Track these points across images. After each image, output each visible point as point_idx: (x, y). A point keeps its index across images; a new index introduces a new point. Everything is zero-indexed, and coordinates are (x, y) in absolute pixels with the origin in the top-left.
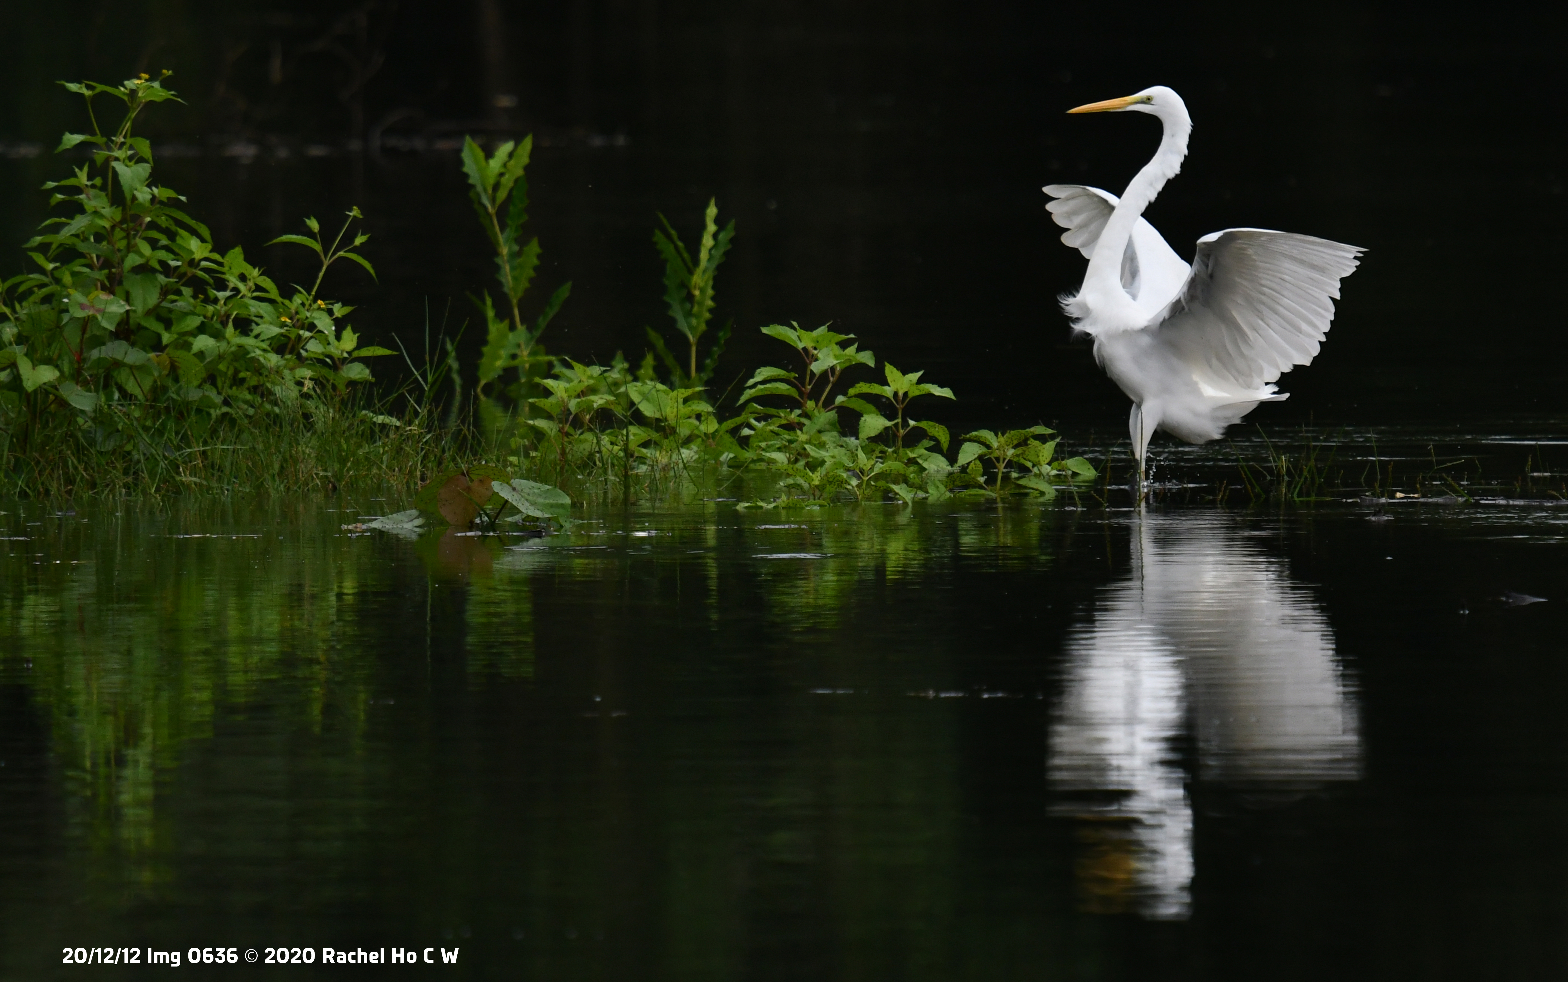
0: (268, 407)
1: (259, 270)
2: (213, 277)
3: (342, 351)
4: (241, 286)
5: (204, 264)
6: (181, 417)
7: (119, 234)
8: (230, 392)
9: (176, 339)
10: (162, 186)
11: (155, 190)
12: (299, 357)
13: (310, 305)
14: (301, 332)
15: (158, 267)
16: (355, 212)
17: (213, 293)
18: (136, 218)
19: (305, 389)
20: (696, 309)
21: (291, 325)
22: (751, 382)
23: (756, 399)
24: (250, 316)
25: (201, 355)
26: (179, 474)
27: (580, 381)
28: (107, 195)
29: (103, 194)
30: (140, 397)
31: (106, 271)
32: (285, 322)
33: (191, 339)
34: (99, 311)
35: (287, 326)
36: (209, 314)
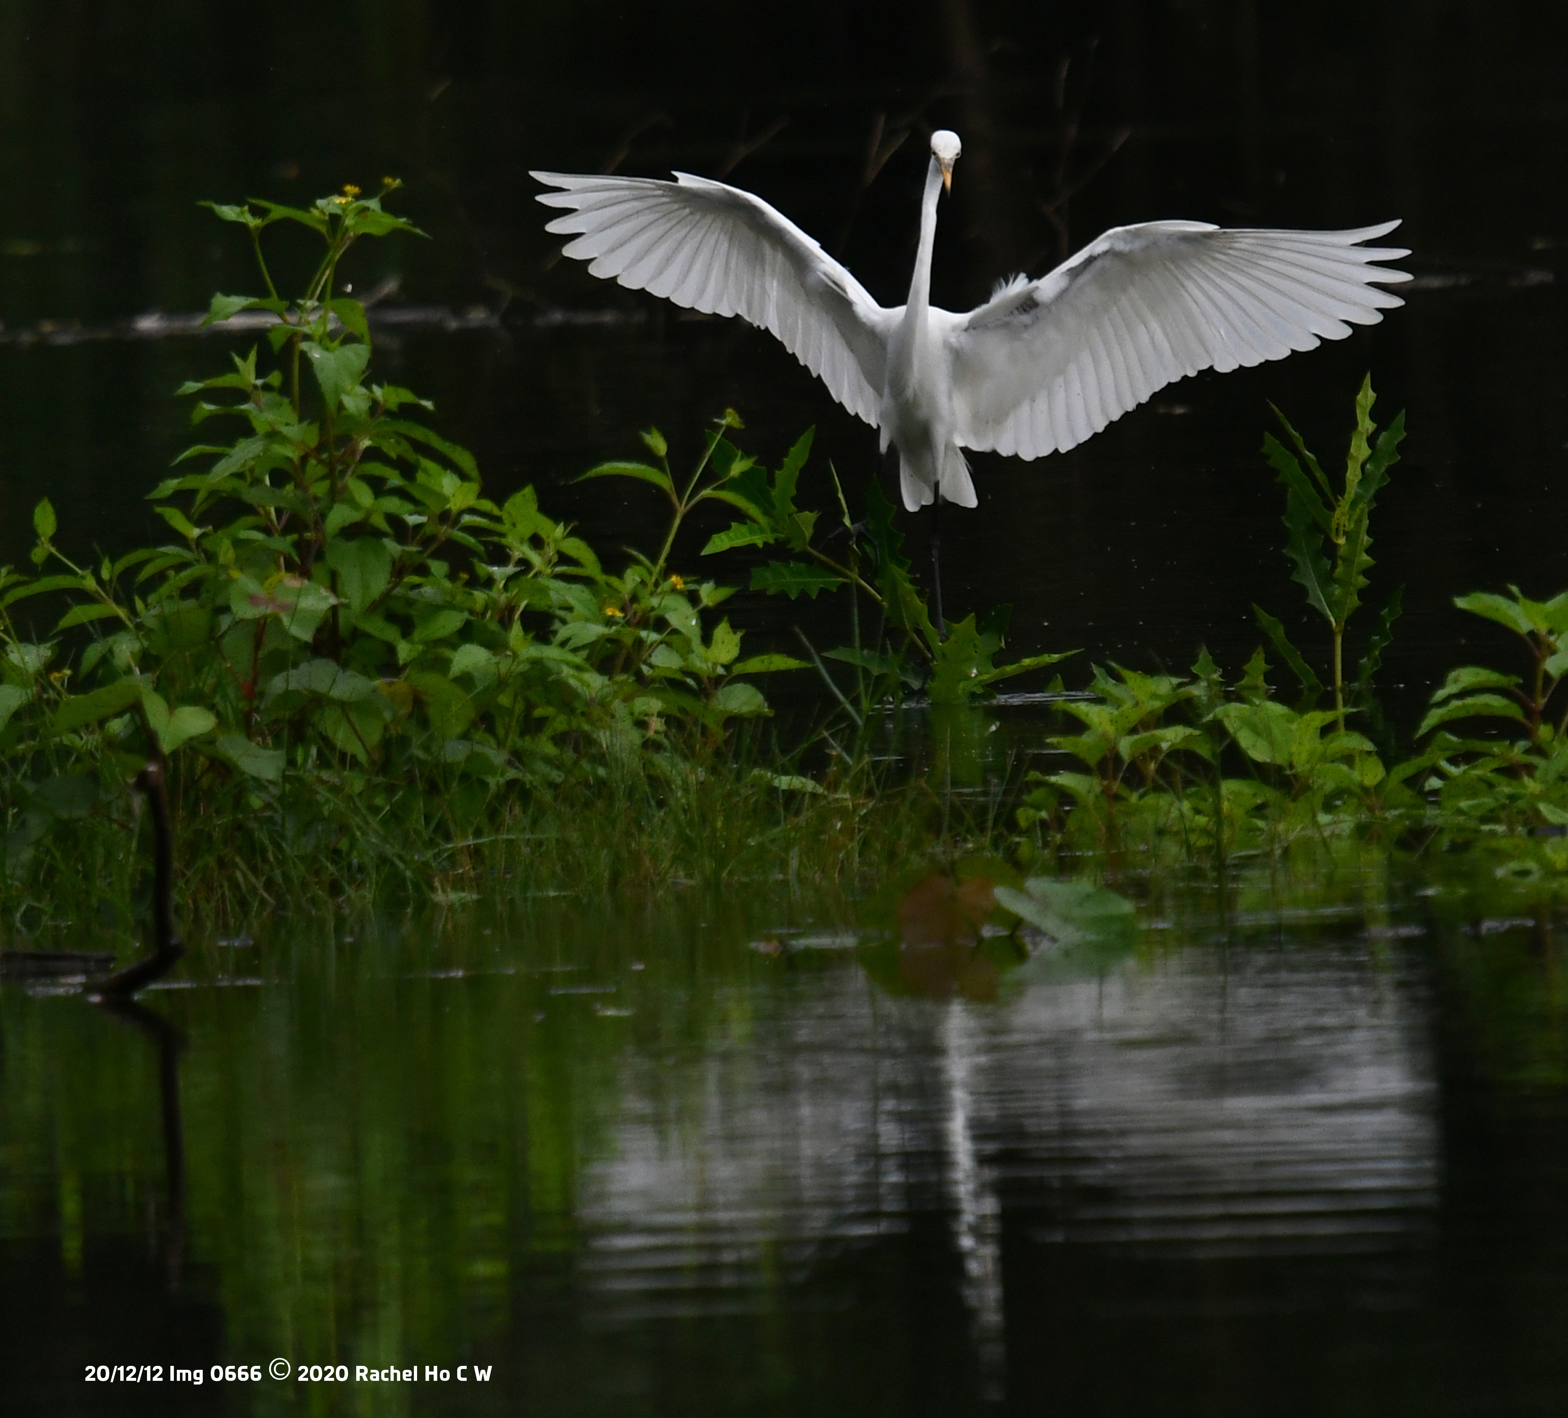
0: (586, 765)
1: (565, 529)
2: (484, 543)
3: (715, 664)
4: (535, 558)
5: (467, 519)
6: (433, 789)
7: (314, 468)
8: (520, 743)
9: (424, 653)
10: (389, 384)
11: (378, 391)
12: (640, 678)
13: (657, 584)
14: (643, 634)
15: (383, 525)
16: (730, 419)
17: (485, 569)
18: (346, 440)
19: (651, 734)
20: (1339, 570)
21: (622, 621)
22: (1440, 694)
23: (1449, 725)
24: (550, 608)
25: (465, 680)
26: (433, 889)
27: (1137, 704)
28: (291, 402)
29: (286, 401)
30: (362, 757)
31: (295, 536)
32: (612, 617)
33: (447, 652)
34: (284, 607)
35: (617, 623)
36: (479, 607)
